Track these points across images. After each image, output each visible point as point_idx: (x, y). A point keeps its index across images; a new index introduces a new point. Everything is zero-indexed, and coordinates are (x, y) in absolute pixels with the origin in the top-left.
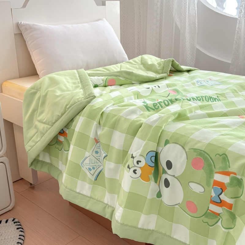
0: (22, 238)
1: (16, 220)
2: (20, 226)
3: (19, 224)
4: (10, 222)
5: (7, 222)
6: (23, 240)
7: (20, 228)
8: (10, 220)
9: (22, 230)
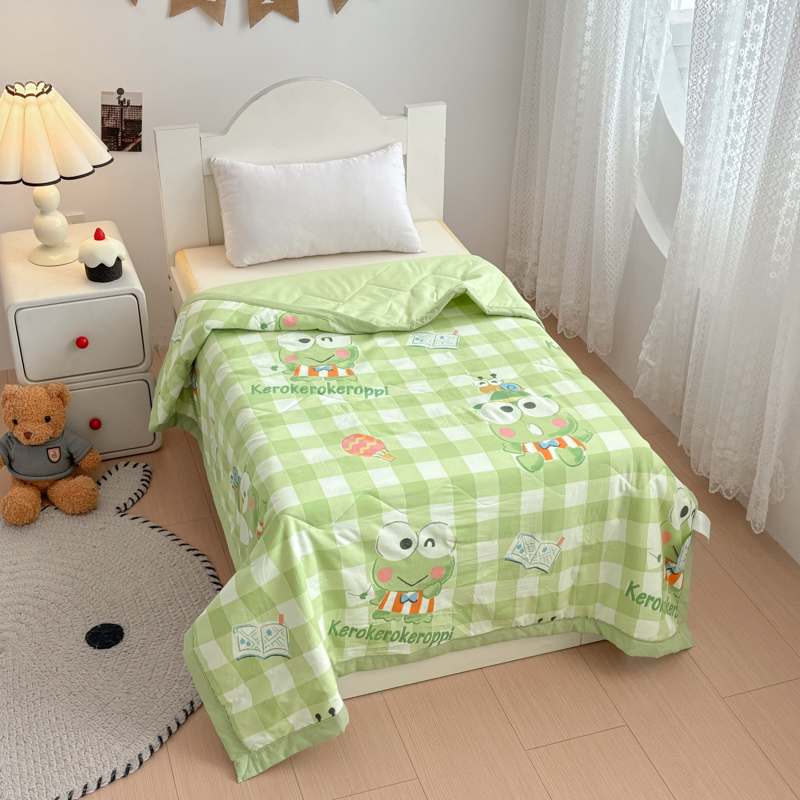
0: (140, 494)
1: (147, 468)
2: (147, 478)
3: (148, 474)
4: (140, 468)
5: (135, 466)
6: (139, 498)
7: (147, 480)
8: (142, 465)
9: (146, 484)
